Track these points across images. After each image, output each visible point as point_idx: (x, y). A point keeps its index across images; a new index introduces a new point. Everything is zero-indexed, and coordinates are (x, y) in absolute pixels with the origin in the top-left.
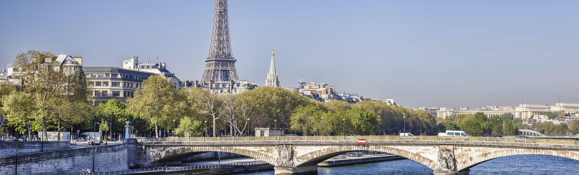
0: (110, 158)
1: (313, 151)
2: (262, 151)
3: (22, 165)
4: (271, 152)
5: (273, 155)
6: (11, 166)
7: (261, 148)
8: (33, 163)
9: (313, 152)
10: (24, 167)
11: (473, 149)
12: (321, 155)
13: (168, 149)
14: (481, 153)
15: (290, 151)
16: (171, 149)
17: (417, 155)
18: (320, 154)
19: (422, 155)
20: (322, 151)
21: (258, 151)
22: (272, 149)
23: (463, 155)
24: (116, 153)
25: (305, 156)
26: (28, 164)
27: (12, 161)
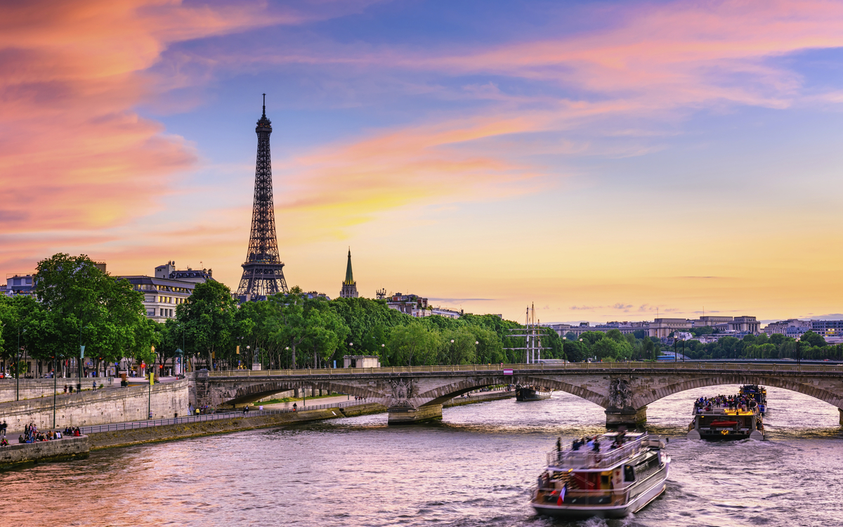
0: (170, 400)
1: (441, 385)
2: (370, 387)
3: (61, 411)
4: (383, 389)
5: (386, 392)
6: (48, 412)
7: (368, 383)
8: (74, 408)
9: (440, 388)
10: (64, 414)
11: (656, 379)
12: (451, 392)
13: (240, 387)
14: (667, 384)
15: (409, 387)
16: (243, 387)
17: (581, 388)
18: (451, 389)
19: (588, 388)
20: (453, 386)
21: (365, 387)
22: (384, 385)
23: (643, 388)
24: (177, 393)
25: (430, 393)
26: (68, 410)
27: (49, 406)
